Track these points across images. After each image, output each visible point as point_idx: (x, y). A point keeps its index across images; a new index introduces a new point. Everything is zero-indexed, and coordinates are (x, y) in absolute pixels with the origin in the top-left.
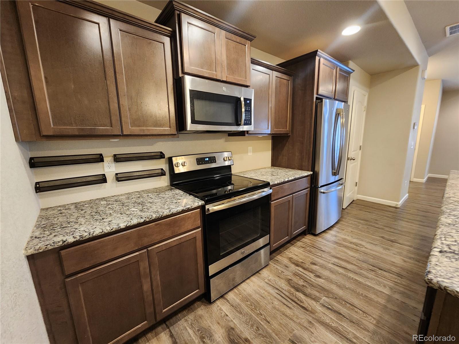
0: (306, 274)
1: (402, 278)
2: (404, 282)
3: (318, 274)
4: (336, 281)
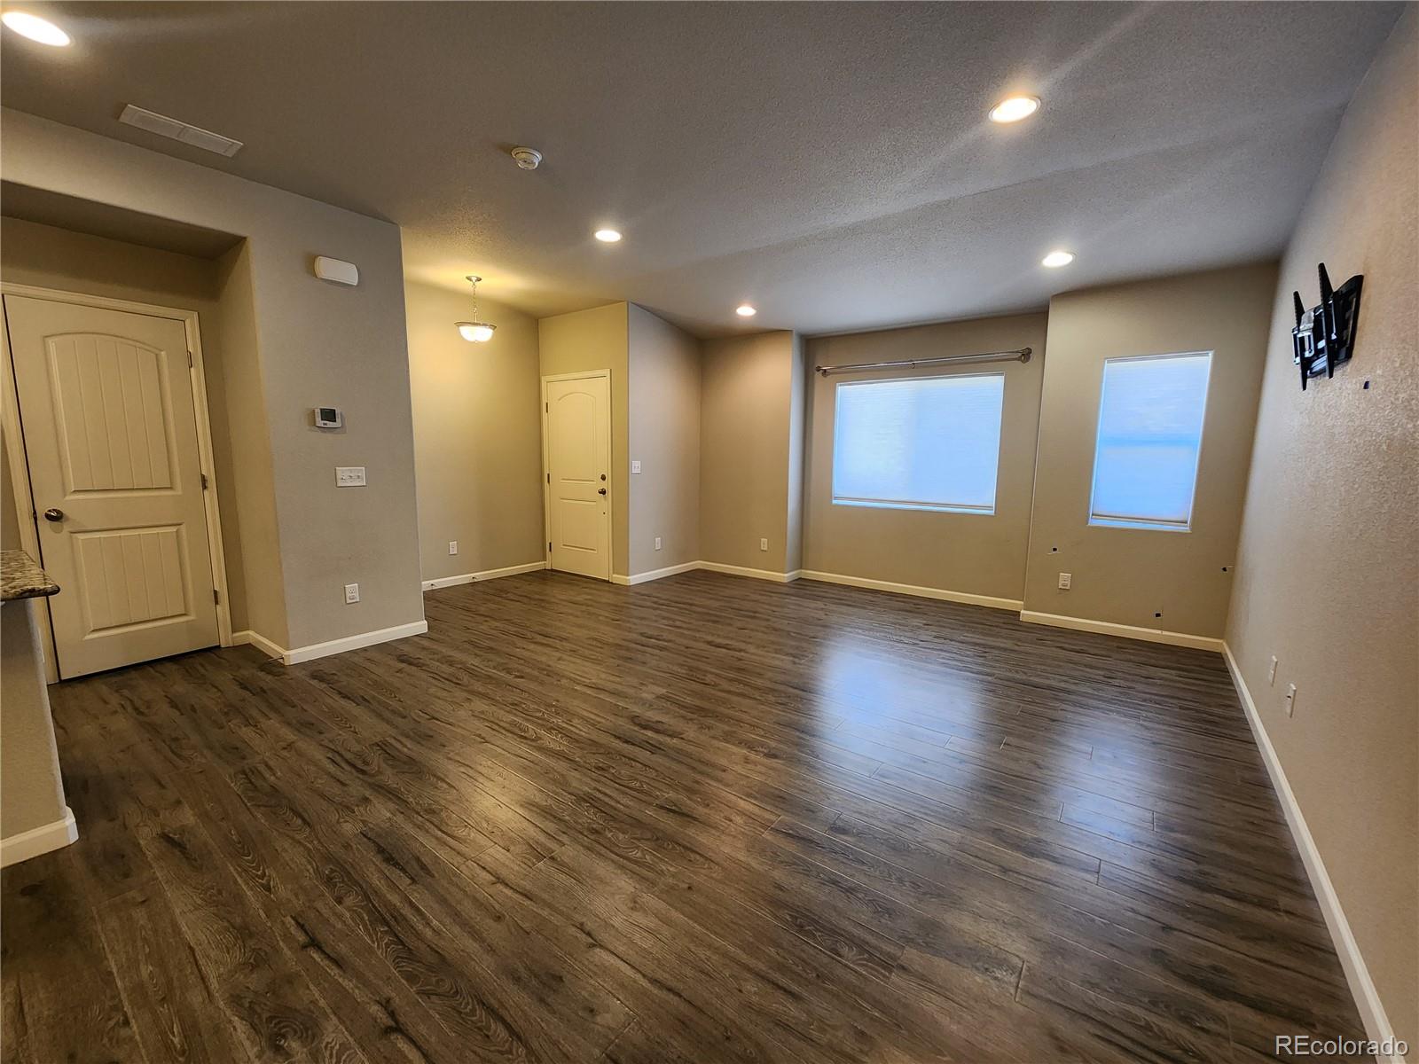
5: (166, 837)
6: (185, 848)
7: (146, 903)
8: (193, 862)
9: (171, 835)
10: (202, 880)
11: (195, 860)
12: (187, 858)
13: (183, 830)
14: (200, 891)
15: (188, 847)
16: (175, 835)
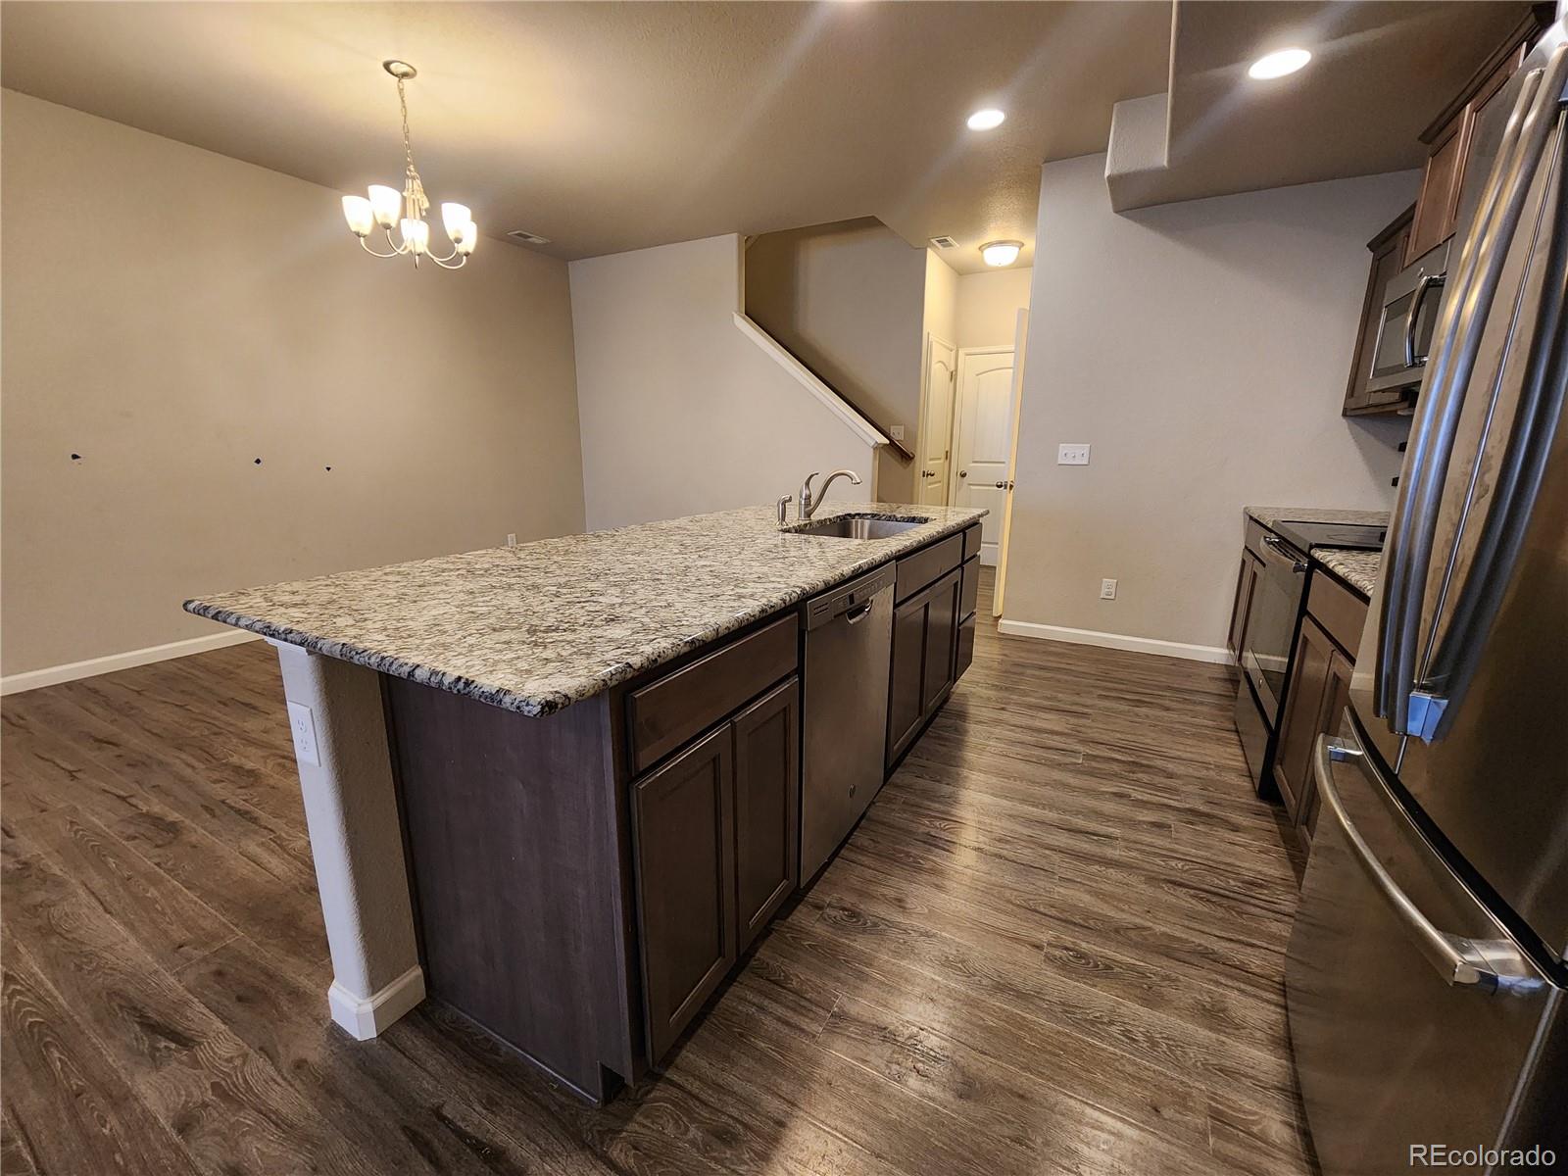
0: (1150, 794)
1: (928, 834)
2: (924, 826)
3: (1124, 801)
4: (1075, 793)
5: (184, 1041)
6: (141, 1024)
7: (177, 946)
8: (123, 1003)
9: (173, 1046)
10: (104, 979)
11: (121, 1007)
12: (135, 1008)
13: (155, 1060)
14: (107, 966)
15: (137, 1028)
16: (166, 1047)
